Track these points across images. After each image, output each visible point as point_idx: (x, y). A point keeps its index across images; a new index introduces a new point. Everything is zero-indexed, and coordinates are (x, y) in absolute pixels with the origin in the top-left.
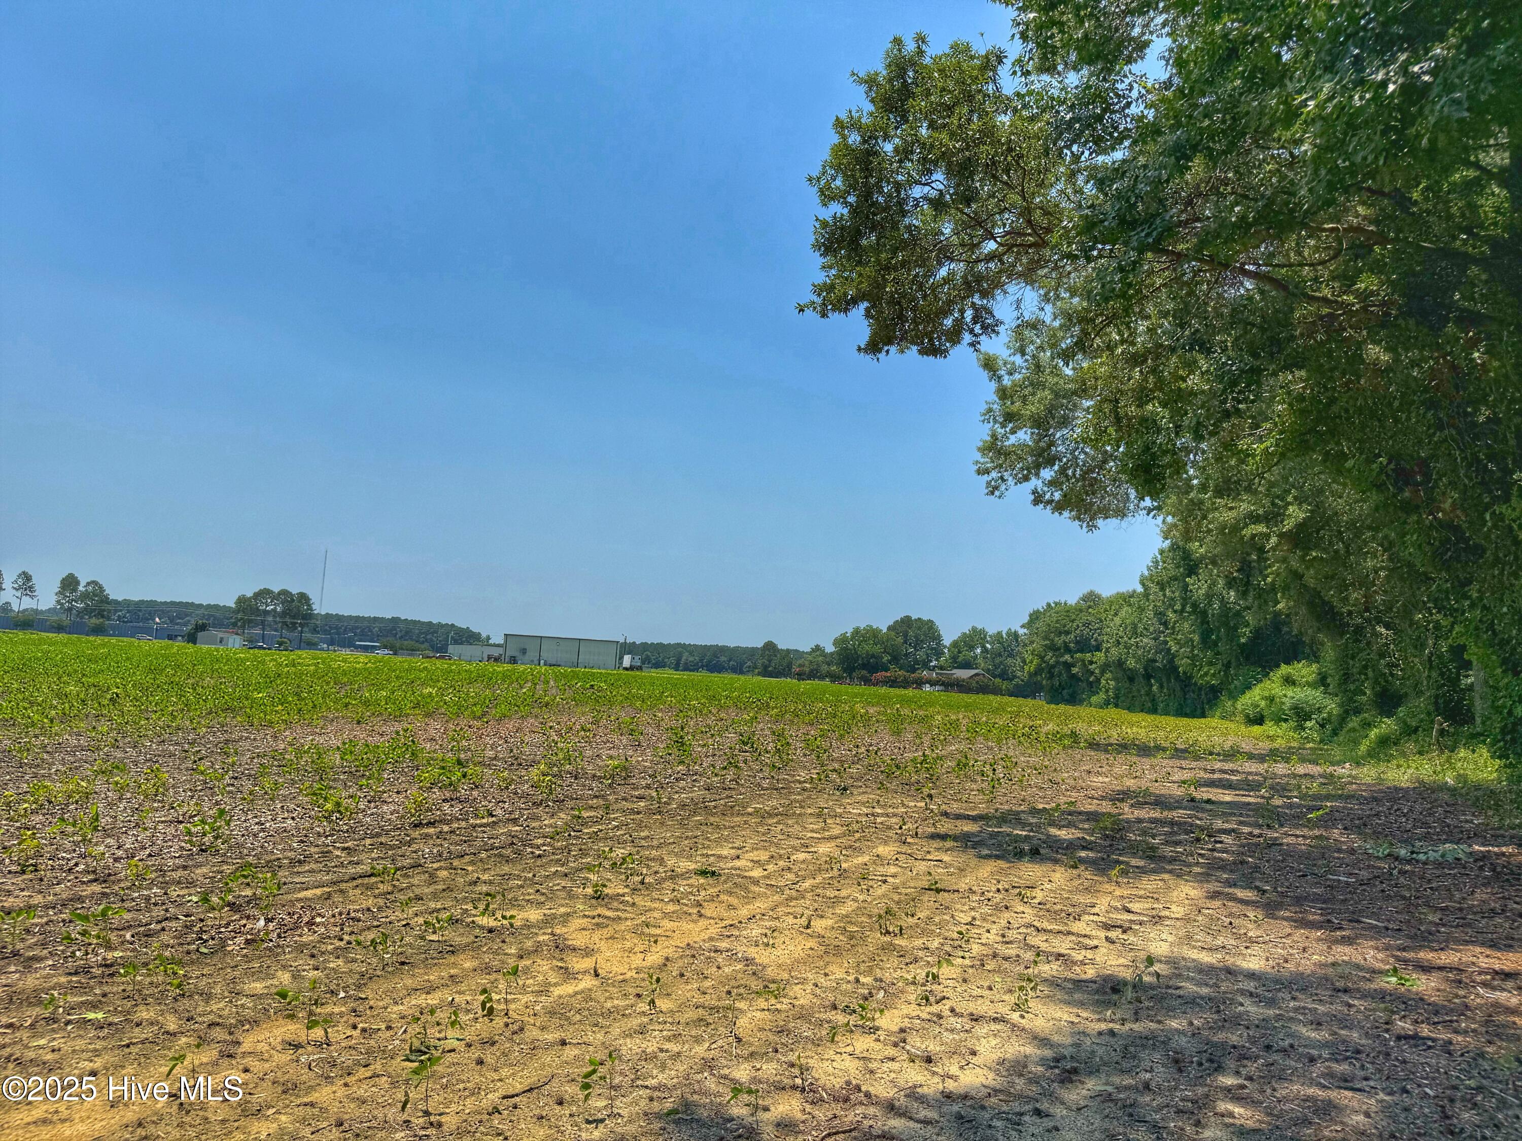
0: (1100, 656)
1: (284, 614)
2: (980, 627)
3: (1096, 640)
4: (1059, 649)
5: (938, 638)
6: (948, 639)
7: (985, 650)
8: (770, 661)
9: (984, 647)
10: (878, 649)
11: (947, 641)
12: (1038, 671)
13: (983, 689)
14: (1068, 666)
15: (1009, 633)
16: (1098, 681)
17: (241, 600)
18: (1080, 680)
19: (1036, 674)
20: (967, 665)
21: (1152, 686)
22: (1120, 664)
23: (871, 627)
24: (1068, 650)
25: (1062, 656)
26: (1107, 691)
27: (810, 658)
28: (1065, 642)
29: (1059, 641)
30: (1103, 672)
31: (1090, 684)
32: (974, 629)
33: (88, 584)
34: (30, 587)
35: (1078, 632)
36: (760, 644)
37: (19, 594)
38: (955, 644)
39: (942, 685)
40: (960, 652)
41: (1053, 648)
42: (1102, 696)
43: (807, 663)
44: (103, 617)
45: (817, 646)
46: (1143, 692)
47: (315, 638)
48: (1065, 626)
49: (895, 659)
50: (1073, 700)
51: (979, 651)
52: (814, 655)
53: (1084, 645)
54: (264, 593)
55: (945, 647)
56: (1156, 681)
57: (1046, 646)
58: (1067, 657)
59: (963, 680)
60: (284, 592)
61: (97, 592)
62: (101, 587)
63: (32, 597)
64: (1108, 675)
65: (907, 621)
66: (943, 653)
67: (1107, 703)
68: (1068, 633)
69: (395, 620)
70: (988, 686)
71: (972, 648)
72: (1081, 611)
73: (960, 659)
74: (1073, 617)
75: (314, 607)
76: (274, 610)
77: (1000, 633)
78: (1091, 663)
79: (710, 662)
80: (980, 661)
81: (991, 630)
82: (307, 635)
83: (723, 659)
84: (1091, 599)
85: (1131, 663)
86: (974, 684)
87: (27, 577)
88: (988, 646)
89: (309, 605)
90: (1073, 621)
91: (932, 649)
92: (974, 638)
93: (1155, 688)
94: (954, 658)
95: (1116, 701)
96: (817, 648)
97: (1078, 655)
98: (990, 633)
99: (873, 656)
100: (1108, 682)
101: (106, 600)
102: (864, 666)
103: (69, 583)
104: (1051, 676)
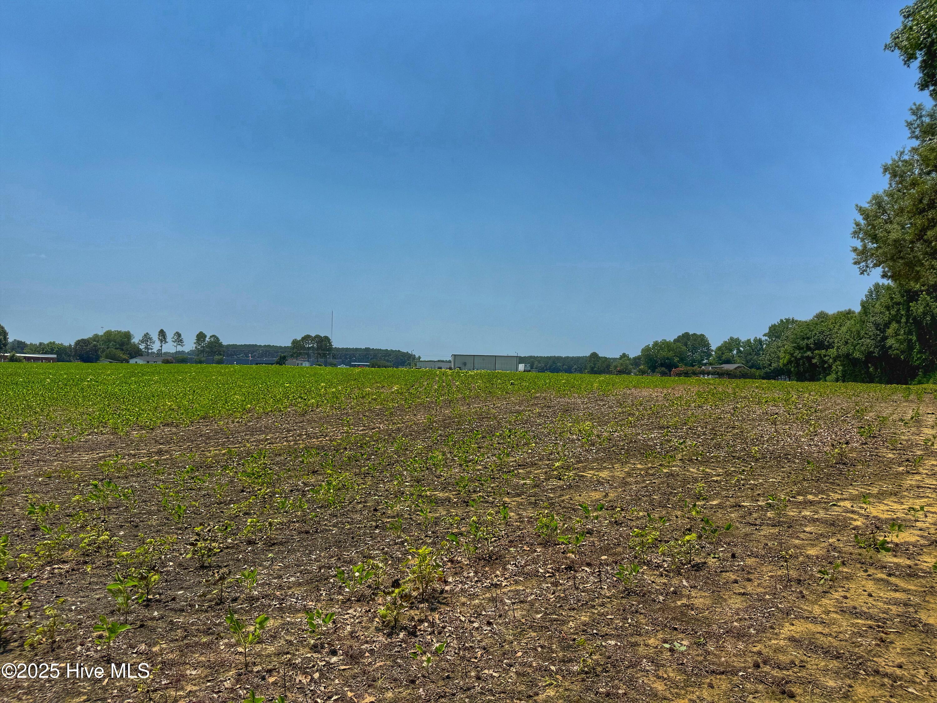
0: (833, 352)
1: (318, 348)
2: (735, 337)
3: (828, 342)
4: (802, 348)
5: (707, 345)
6: (714, 346)
7: (739, 351)
8: (595, 364)
9: (738, 350)
10: (671, 354)
11: (714, 347)
12: (790, 362)
13: (744, 376)
14: (809, 359)
15: (755, 340)
16: (830, 367)
17: (295, 342)
18: (817, 367)
19: (788, 364)
20: (728, 362)
21: (869, 368)
22: (848, 355)
23: (665, 340)
24: (808, 348)
25: (805, 352)
26: (837, 373)
27: (621, 361)
28: (807, 344)
29: (804, 343)
30: (835, 361)
31: (825, 369)
32: (732, 338)
33: (211, 337)
34: (181, 340)
35: (816, 337)
36: (588, 354)
37: (175, 344)
38: (719, 349)
39: (717, 374)
40: (723, 354)
41: (799, 348)
42: (834, 376)
43: (619, 365)
44: (221, 355)
45: (624, 354)
46: (863, 372)
47: (335, 361)
48: (806, 335)
49: (682, 360)
50: (813, 379)
51: (735, 352)
52: (623, 359)
53: (820, 345)
54: (307, 338)
55: (712, 351)
56: (872, 365)
57: (793, 347)
58: (809, 353)
59: (731, 371)
60: (317, 336)
61: (216, 341)
62: (217, 338)
63: (182, 346)
64: (838, 363)
65: (686, 336)
66: (712, 355)
67: (837, 380)
68: (808, 338)
69: (367, 349)
70: (747, 374)
71: (731, 350)
72: (817, 324)
73: (723, 358)
74: (812, 328)
75: (332, 344)
76: (313, 347)
77: (749, 341)
78: (825, 356)
79: (551, 366)
80: (736, 358)
81: (743, 339)
82: (331, 360)
83: (559, 364)
84: (822, 317)
85: (857, 355)
86: (738, 373)
87: (178, 335)
88: (741, 349)
89: (330, 343)
90: (812, 331)
91: (704, 352)
92: (733, 343)
93: (871, 369)
94: (719, 358)
95: (844, 378)
96: (624, 355)
97: (816, 352)
98: (743, 341)
99: (668, 359)
100: (837, 367)
101: (221, 345)
102: (662, 365)
103: (201, 337)
104: (798, 365)
